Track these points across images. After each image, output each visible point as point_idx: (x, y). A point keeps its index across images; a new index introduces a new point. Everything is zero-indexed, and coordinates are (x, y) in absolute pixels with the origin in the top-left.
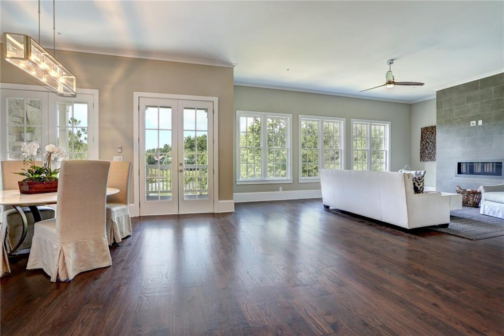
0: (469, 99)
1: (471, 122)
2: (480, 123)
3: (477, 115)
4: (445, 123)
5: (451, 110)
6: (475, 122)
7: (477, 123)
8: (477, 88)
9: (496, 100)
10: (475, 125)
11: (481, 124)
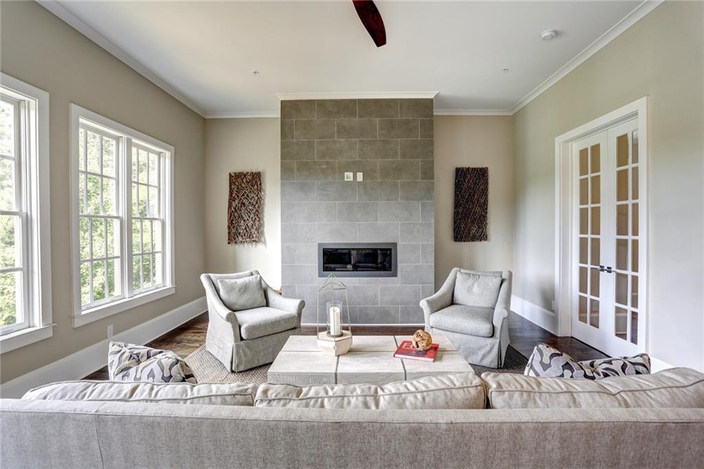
0: (342, 130)
1: (346, 173)
2: (360, 177)
3: (355, 163)
4: (299, 170)
5: (310, 145)
6: (351, 174)
7: (355, 177)
8: (353, 114)
9: (383, 141)
10: (352, 180)
11: (361, 180)
